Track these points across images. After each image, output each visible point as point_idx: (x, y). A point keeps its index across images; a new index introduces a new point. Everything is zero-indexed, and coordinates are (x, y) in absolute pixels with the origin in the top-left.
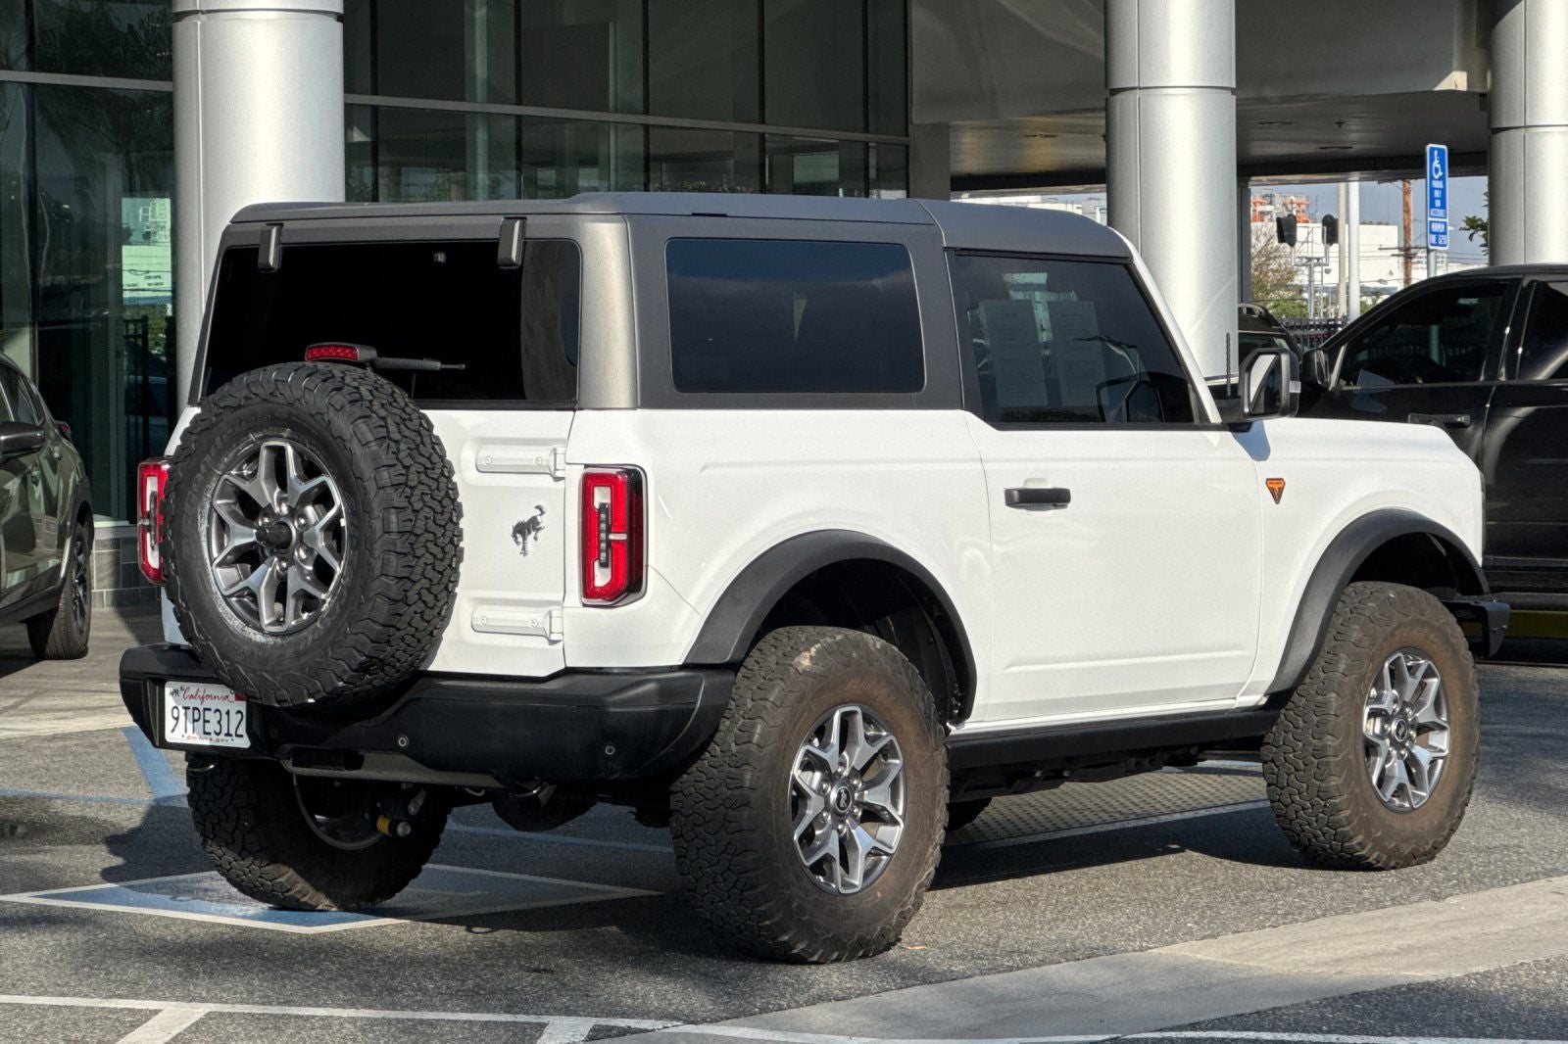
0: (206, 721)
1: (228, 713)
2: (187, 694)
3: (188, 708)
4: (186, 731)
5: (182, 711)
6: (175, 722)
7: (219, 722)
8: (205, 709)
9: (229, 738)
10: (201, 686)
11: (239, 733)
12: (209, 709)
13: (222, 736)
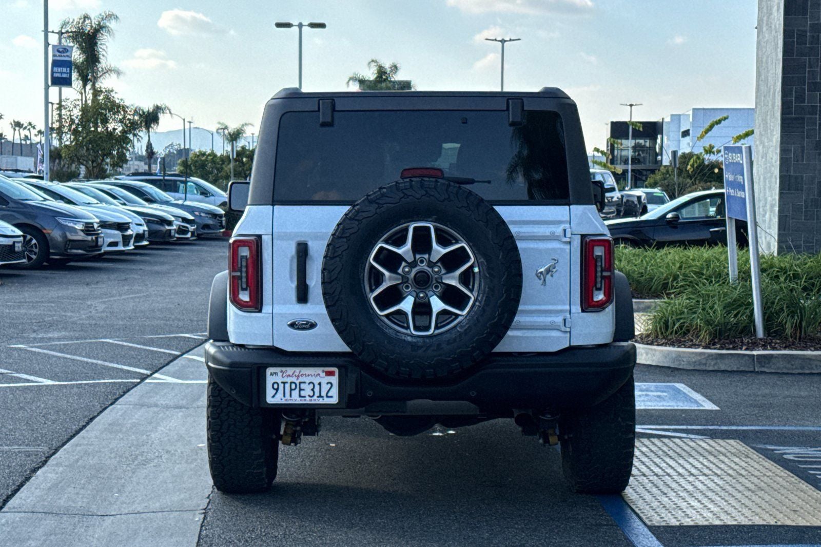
0: (300, 390)
1: (320, 384)
2: (284, 375)
3: (287, 382)
4: (284, 396)
5: (281, 386)
6: (275, 391)
7: (313, 390)
8: (300, 383)
9: (321, 399)
10: (297, 370)
11: (329, 394)
12: (304, 383)
13: (315, 397)
